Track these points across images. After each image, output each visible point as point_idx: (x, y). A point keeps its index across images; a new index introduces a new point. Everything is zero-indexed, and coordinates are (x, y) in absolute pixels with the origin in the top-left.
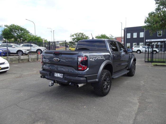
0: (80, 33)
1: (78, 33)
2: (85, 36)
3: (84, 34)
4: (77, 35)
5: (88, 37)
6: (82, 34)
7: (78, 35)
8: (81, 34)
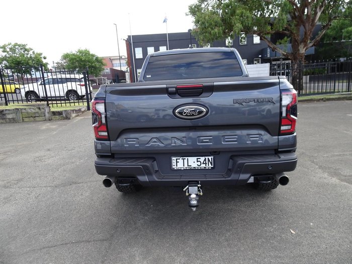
0: (16, 44)
1: (9, 45)
2: (33, 52)
3: (27, 47)
4: (8, 50)
5: (42, 56)
6: (23, 47)
7: (11, 49)
8: (19, 46)
